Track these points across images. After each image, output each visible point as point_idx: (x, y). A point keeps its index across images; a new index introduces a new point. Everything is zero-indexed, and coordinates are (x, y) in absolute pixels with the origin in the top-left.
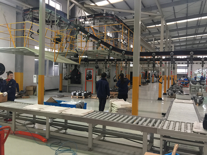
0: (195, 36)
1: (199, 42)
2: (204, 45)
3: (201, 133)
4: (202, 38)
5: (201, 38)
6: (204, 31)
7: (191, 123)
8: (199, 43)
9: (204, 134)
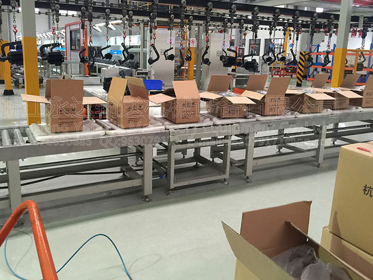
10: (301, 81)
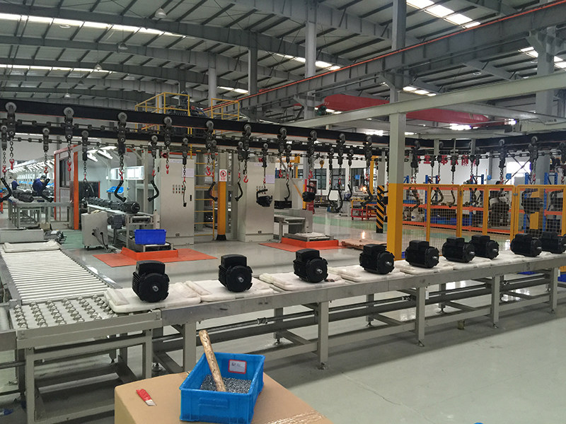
0: (10, 66)
1: (20, 85)
2: (33, 94)
3: (135, 313)
4: (28, 74)
5: (26, 74)
6: (34, 57)
7: (95, 296)
8: (19, 89)
9: (141, 312)
10: (382, 226)
